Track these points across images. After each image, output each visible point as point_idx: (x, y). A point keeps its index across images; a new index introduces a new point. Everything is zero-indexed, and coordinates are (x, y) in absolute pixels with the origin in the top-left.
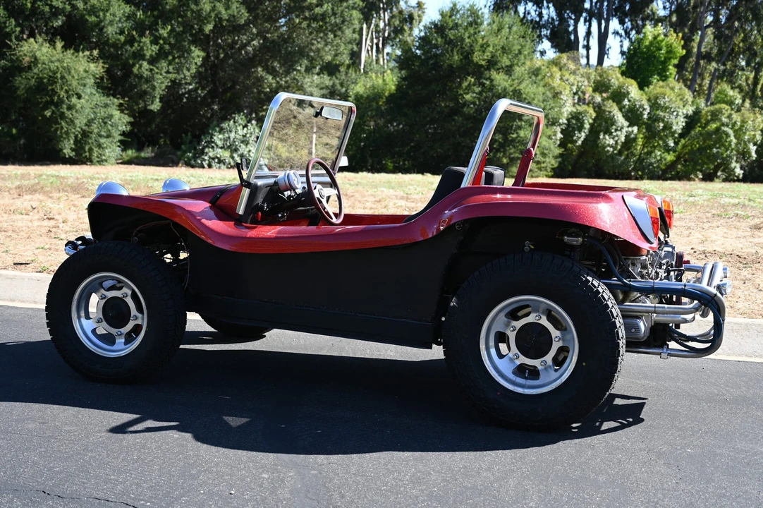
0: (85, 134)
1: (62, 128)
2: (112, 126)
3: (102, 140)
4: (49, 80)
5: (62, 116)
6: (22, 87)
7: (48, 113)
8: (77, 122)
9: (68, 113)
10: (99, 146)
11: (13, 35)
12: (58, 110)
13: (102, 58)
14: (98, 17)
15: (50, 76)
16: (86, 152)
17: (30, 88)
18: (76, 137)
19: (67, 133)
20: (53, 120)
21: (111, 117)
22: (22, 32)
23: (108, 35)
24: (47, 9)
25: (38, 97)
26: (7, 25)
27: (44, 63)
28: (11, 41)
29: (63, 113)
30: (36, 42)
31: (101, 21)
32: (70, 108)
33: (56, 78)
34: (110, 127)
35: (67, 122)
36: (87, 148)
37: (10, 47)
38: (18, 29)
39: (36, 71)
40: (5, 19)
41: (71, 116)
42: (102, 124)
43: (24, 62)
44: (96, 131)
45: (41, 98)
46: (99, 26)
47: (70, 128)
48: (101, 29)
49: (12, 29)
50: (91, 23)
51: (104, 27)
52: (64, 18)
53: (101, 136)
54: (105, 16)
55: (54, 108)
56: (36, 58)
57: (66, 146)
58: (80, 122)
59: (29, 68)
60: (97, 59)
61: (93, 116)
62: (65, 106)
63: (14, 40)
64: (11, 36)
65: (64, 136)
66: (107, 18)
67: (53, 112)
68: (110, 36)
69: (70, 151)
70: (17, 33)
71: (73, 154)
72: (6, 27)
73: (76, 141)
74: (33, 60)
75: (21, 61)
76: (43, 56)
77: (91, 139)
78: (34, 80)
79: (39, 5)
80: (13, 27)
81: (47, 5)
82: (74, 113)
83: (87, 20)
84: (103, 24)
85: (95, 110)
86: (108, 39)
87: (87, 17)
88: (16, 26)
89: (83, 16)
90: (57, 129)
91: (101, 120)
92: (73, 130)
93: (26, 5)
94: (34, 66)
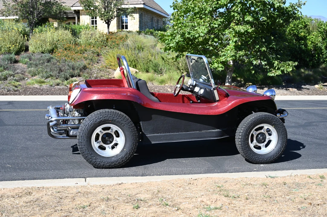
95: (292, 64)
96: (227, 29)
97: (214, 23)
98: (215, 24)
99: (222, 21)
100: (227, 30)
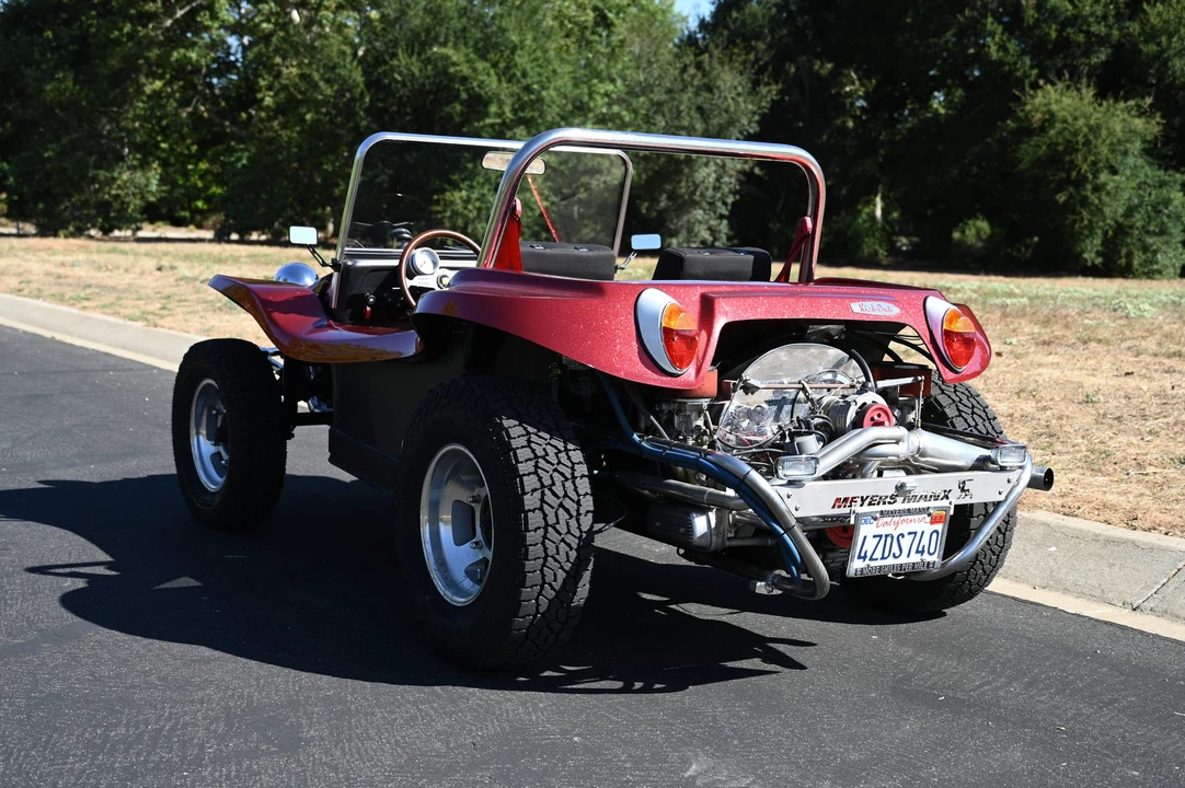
0: (1121, 230)
1: (1082, 220)
2: (1169, 216)
3: (1150, 240)
4: (1067, 147)
5: (1084, 202)
6: (1027, 158)
7: (1061, 198)
8: (1107, 211)
9: (1094, 199)
10: (1145, 249)
11: (1027, 82)
12: (1079, 193)
13: (1158, 110)
14: (1159, 44)
15: (1068, 141)
16: (1121, 258)
17: (1039, 159)
18: (1106, 233)
19: (1091, 228)
20: (1068, 207)
21: (1167, 202)
22: (1040, 76)
23: (1174, 72)
24: (1081, 38)
25: (1047, 173)
26: (1018, 66)
27: (1065, 121)
28: (1023, 90)
29: (1086, 197)
30: (1056, 90)
31: (1163, 51)
32: (1097, 189)
33: (1077, 143)
34: (1165, 219)
35: (1092, 213)
36: (1124, 251)
37: (1017, 99)
38: (1035, 72)
39: (1052, 132)
40: (1015, 58)
41: (1097, 201)
42: (1152, 213)
43: (1033, 120)
44: (1139, 224)
45: (1054, 175)
46: (1161, 60)
47: (1095, 219)
48: (1165, 64)
49: (1025, 72)
50: (1147, 55)
51: (1168, 59)
52: (1109, 51)
53: (1148, 232)
54: (1170, 43)
55: (1071, 189)
56: (1052, 115)
57: (1089, 248)
58: (1114, 209)
59: (1043, 130)
60: (1152, 113)
61: (1136, 201)
62: (1089, 187)
63: (1027, 89)
64: (1023, 81)
65: (1086, 232)
66: (1173, 44)
67: (1071, 196)
68: (1178, 74)
69: (1093, 255)
70: (1033, 78)
71: (1099, 260)
72: (1017, 70)
73: (1105, 242)
74: (1047, 117)
75: (1030, 120)
76: (1064, 109)
77: (1131, 236)
78: (1044, 147)
79: (1068, 34)
80: (1027, 68)
81: (1081, 31)
82: (1104, 197)
83: (1141, 51)
84: (1165, 55)
85: (1141, 192)
86: (1175, 79)
87: (1141, 46)
88: (1032, 67)
89: (1135, 45)
90: (1075, 222)
91: (1149, 208)
92: (1101, 224)
93: (1049, 34)
94: (1050, 125)
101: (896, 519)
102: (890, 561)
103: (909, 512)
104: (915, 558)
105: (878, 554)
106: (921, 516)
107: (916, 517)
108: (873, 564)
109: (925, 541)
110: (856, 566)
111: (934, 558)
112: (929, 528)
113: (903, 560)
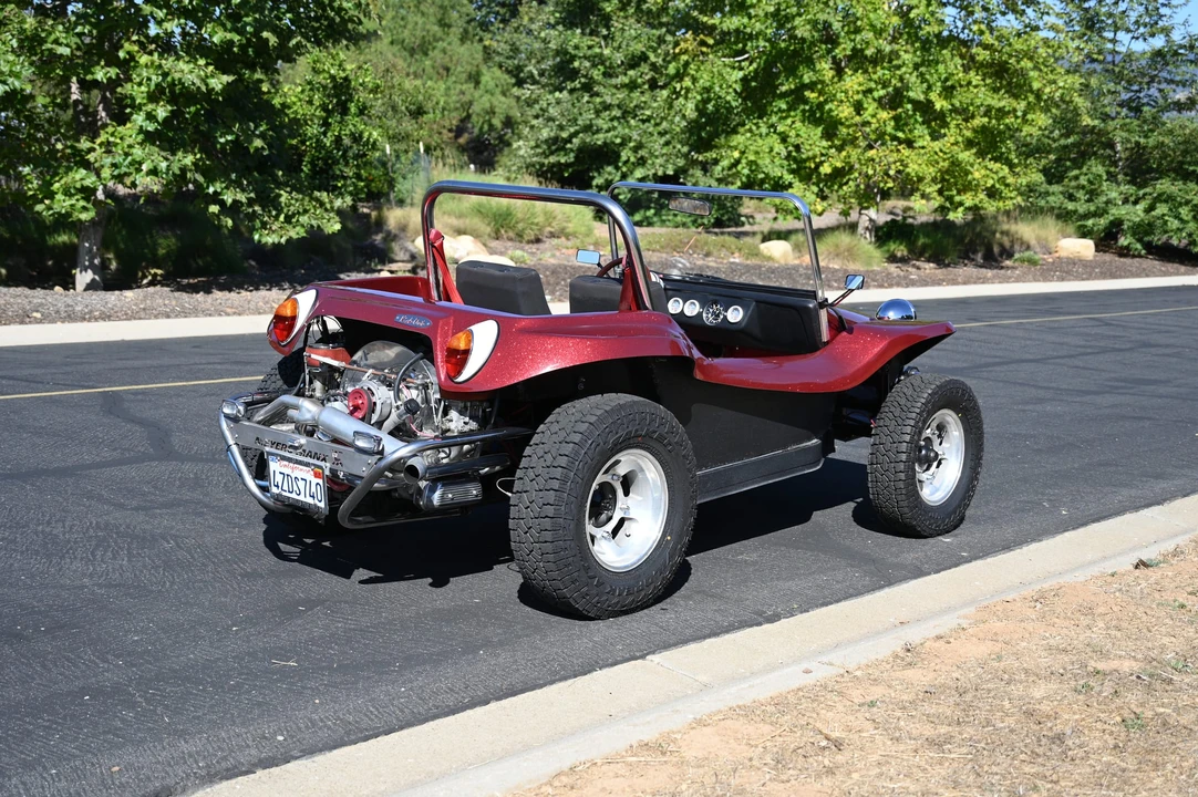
95: (331, 202)
96: (99, 64)
97: (53, 37)
98: (56, 42)
99: (86, 31)
100: (99, 68)
101: (291, 465)
102: (294, 496)
103: (300, 463)
104: (310, 500)
105: (285, 487)
106: (308, 469)
107: (305, 468)
108: (284, 493)
109: (313, 490)
110: (274, 490)
111: (322, 505)
112: (315, 480)
113: (301, 498)
